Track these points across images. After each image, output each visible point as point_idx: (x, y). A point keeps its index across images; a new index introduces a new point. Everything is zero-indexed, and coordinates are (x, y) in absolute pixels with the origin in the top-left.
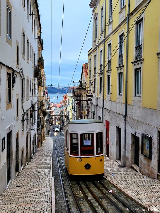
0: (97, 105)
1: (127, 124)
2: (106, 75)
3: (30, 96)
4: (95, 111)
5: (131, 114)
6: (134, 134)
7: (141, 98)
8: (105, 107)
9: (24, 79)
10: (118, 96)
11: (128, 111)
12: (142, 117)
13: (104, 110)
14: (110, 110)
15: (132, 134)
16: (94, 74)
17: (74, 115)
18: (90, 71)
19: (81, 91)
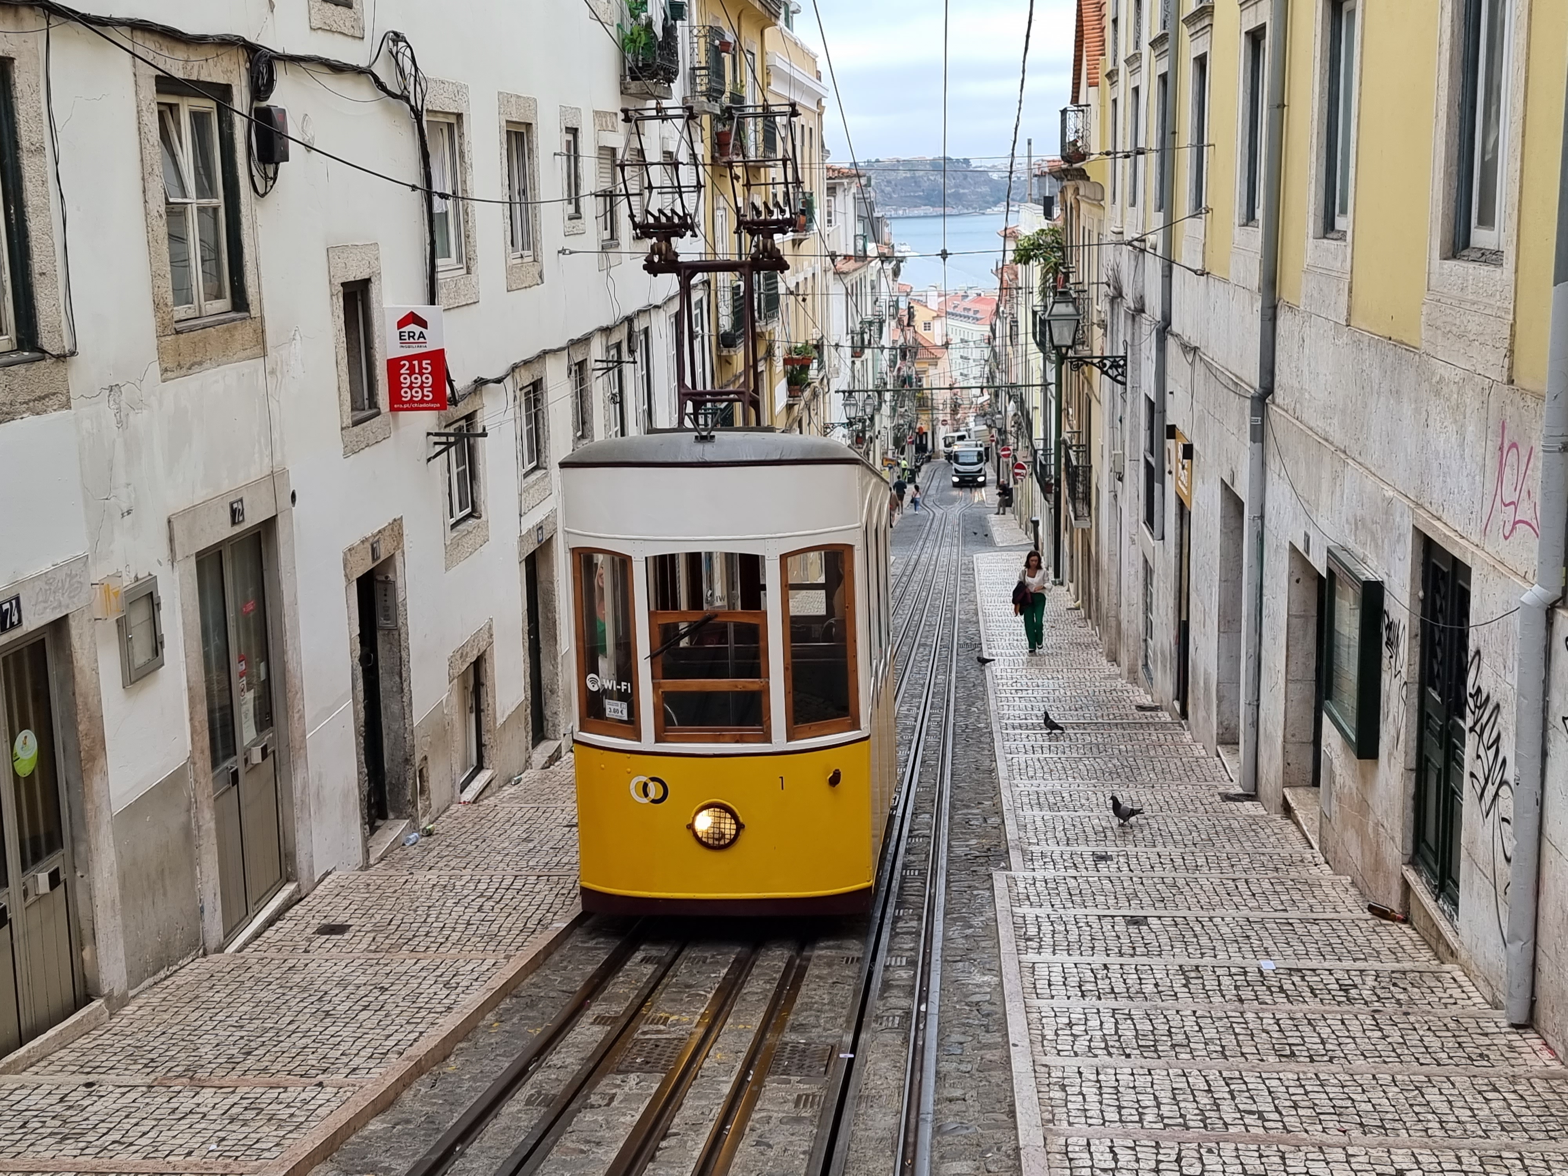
0: (1143, 311)
1: (1273, 465)
2: (1189, 50)
3: (563, 252)
4: (1124, 358)
5: (1296, 385)
6: (1301, 548)
7: (1349, 250)
8: (1175, 327)
9: (459, 116)
10: (1240, 234)
11: (1280, 356)
12: (1343, 412)
13: (1172, 345)
14: (1195, 349)
15: (1293, 549)
16: (1131, 52)
17: (1045, 385)
18: (1115, 21)
19: (1077, 190)
